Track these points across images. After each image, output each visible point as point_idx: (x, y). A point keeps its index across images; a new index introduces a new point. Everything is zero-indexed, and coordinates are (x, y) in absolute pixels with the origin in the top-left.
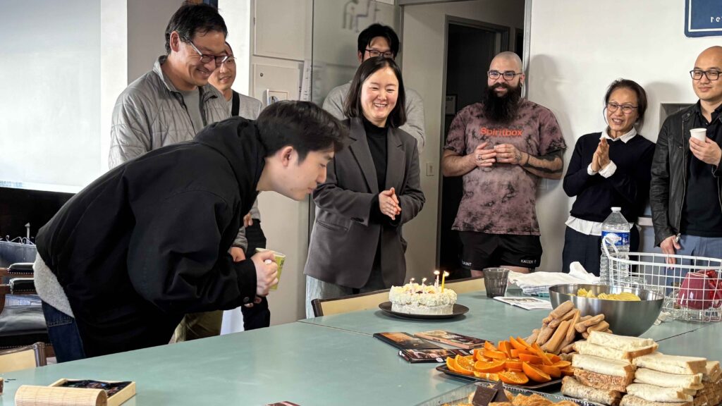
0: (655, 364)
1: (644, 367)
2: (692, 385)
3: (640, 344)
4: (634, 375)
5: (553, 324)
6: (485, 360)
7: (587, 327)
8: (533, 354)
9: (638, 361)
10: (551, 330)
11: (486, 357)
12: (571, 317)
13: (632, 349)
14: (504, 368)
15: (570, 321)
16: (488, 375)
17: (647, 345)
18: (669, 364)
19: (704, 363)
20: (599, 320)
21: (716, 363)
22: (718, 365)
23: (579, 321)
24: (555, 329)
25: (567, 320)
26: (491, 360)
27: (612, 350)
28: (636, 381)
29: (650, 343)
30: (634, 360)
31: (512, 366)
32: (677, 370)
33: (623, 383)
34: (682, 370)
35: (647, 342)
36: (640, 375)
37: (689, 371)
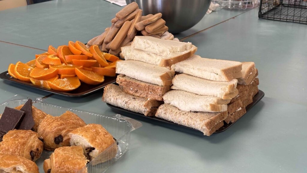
0: (192, 70)
1: (182, 73)
2: (226, 95)
3: (178, 50)
4: (171, 82)
5: (118, 24)
6: (42, 66)
7: (145, 26)
8: (89, 58)
9: (177, 67)
10: (117, 29)
11: (42, 64)
12: (133, 18)
13: (171, 56)
14: (58, 75)
15: (131, 21)
16: (42, 82)
17: (186, 49)
18: (205, 71)
19: (240, 67)
20: (156, 19)
21: (251, 64)
22: (253, 66)
23: (140, 20)
24: (119, 28)
25: (130, 20)
26: (47, 66)
27: (153, 55)
28: (173, 88)
29: (188, 47)
30: (172, 66)
31: (64, 72)
32: (212, 76)
33: (159, 92)
34: (217, 77)
35: (186, 46)
36: (178, 82)
37: (224, 78)
